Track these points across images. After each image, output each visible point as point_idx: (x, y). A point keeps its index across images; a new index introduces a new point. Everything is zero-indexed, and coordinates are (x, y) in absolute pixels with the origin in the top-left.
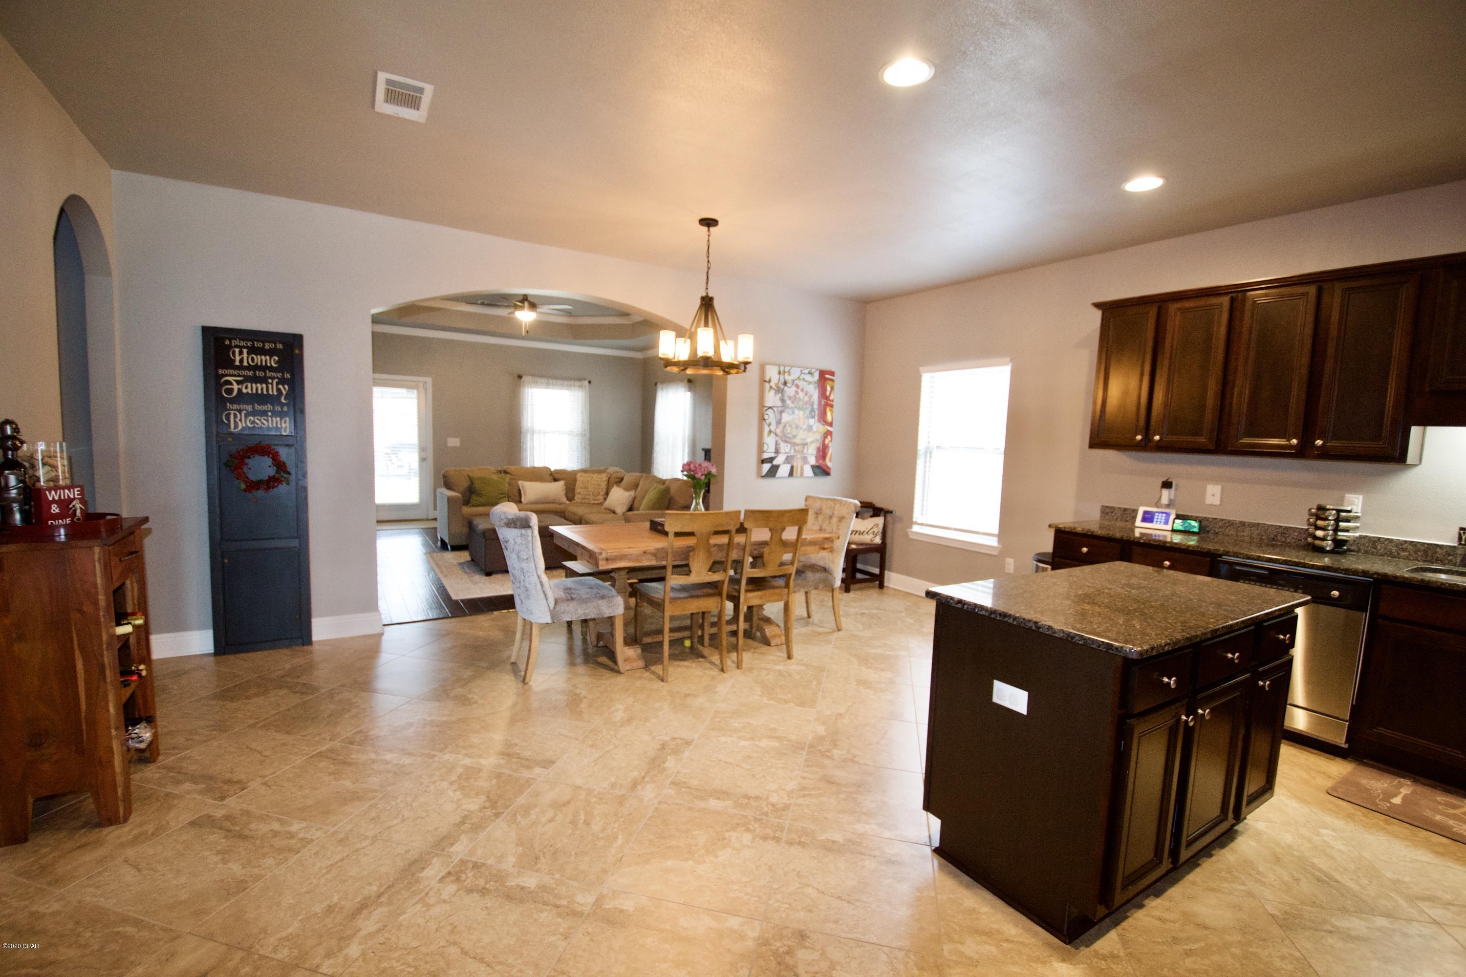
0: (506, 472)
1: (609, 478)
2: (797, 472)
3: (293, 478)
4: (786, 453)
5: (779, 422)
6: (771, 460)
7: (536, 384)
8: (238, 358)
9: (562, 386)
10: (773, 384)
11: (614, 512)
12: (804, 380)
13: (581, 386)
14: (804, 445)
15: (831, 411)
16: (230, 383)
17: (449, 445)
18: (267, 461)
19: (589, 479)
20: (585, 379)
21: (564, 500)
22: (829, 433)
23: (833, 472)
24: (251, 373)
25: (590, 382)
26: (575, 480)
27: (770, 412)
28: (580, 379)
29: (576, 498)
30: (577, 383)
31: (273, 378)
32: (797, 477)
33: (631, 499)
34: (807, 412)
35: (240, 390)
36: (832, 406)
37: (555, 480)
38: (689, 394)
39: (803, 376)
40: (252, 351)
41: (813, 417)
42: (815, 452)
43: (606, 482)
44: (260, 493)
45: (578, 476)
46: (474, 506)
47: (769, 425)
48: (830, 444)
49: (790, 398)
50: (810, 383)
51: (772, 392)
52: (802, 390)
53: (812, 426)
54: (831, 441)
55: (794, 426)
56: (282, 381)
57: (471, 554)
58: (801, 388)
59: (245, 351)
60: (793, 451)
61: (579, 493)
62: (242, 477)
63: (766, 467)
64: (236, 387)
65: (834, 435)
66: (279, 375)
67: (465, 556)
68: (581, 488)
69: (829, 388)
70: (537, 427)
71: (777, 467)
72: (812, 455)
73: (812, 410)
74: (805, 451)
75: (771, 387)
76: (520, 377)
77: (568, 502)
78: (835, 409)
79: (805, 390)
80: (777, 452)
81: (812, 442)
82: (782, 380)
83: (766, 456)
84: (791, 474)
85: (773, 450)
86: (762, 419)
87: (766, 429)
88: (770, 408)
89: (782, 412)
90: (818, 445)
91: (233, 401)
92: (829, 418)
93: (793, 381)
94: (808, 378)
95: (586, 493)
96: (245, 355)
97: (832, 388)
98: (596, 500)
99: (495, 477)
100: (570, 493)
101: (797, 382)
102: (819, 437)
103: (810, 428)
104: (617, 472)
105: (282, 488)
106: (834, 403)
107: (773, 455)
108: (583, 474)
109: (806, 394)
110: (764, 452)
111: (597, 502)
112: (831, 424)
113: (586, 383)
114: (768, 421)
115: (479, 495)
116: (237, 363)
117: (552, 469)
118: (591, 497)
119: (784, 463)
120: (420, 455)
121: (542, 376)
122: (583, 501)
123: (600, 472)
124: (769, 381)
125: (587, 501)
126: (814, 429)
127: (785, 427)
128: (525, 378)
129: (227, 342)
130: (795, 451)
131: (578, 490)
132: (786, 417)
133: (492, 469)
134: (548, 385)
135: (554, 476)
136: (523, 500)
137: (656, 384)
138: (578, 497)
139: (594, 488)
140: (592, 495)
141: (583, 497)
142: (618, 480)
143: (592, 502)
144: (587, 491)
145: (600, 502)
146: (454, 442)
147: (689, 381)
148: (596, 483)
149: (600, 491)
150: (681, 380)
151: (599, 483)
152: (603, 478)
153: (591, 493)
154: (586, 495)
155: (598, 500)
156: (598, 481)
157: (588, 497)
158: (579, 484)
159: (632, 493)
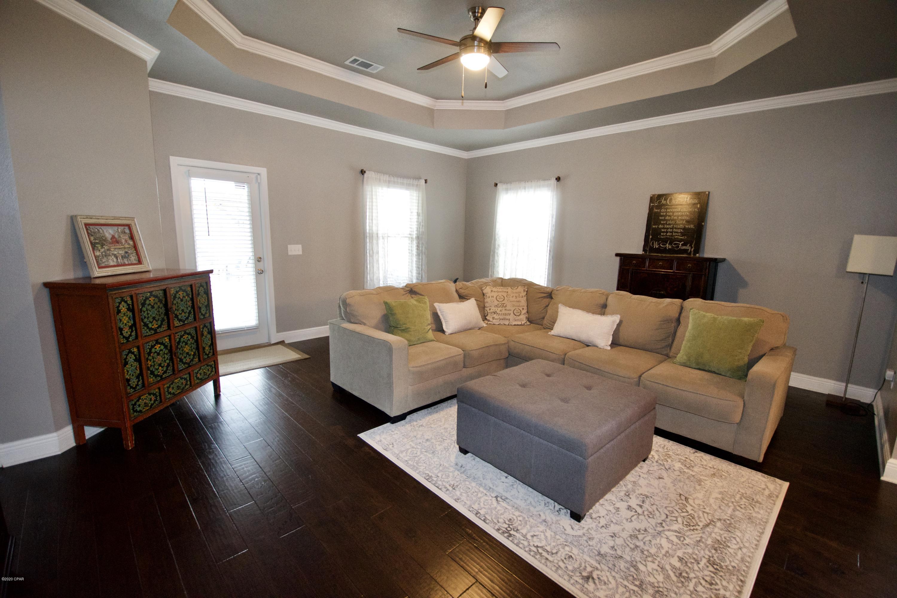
1: (527, 292)
7: (379, 182)
11: (586, 344)
13: (417, 186)
17: (290, 253)
19: (504, 294)
20: (419, 178)
21: (481, 322)
25: (426, 181)
26: (484, 296)
28: (417, 178)
29: (488, 318)
30: (415, 182)
37: (462, 297)
43: (525, 298)
45: (487, 291)
61: (493, 313)
76: (363, 172)
77: (485, 324)
95: (504, 312)
98: (518, 320)
99: (414, 301)
100: (482, 313)
104: (532, 284)
111: (520, 323)
113: (423, 182)
118: (512, 317)
120: (256, 267)
121: (384, 173)
122: (502, 322)
125: (507, 323)
128: (367, 174)
134: (389, 184)
135: (459, 293)
136: (444, 329)
137: (496, 185)
138: (493, 318)
139: (514, 306)
140: (512, 314)
141: (502, 317)
142: (545, 295)
143: (514, 323)
144: (506, 310)
145: (523, 323)
146: (295, 250)
147: (558, 179)
148: (514, 299)
149: (521, 309)
150: (545, 179)
151: (518, 299)
152: (520, 292)
153: (512, 312)
154: (506, 314)
155: (521, 320)
156: (516, 297)
157: (508, 317)
158: (492, 303)
159: (616, 319)
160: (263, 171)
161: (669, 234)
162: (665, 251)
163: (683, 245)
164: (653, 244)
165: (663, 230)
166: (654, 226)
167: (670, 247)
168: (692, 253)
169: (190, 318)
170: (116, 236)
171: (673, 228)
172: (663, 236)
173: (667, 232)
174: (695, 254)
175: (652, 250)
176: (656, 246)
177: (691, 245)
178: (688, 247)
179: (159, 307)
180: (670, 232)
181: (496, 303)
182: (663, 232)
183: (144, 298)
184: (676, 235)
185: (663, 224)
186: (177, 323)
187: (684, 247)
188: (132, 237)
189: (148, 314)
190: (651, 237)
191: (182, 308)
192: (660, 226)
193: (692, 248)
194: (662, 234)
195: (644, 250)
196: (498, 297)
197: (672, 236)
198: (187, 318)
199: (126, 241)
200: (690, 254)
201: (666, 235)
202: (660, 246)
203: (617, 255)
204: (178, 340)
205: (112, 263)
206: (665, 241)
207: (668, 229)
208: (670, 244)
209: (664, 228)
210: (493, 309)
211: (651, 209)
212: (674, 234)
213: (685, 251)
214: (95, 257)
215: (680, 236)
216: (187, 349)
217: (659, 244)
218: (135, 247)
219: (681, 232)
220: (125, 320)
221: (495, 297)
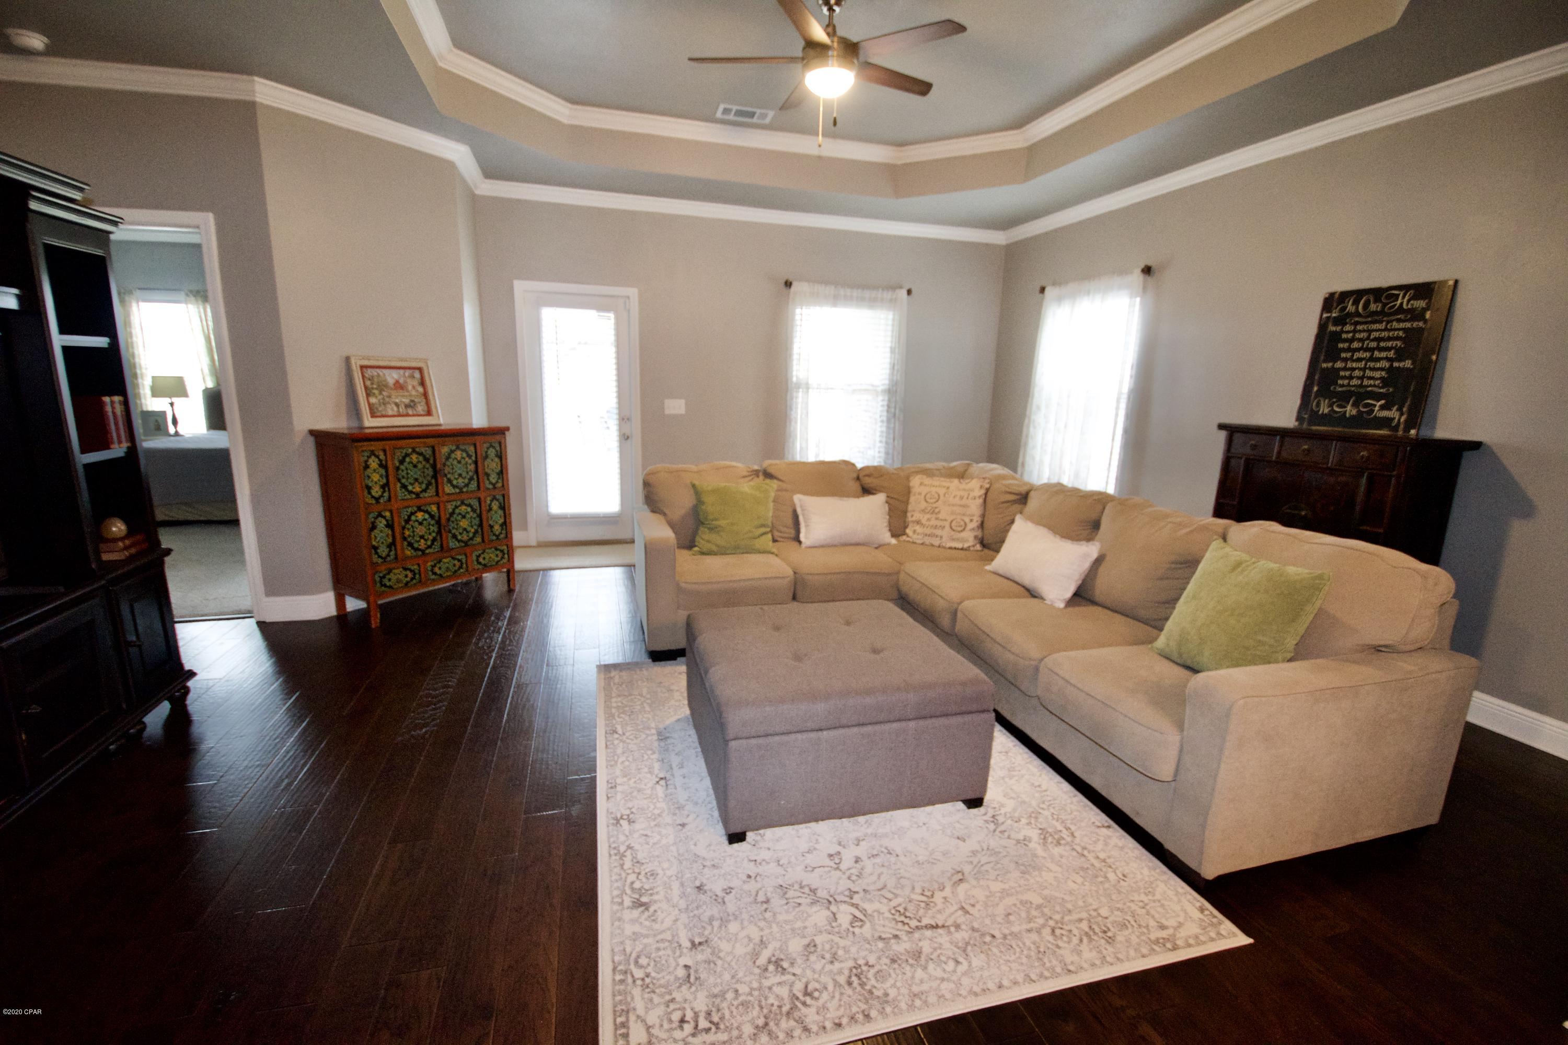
0: (768, 475)
1: (988, 490)
7: (816, 299)
9: (861, 302)
11: (1032, 594)
13: (893, 301)
17: (667, 412)
19: (942, 491)
20: (901, 287)
21: (887, 537)
25: (909, 292)
26: (908, 491)
28: (894, 287)
29: (908, 531)
30: (888, 295)
33: (1087, 565)
37: (867, 491)
38: (1138, 298)
43: (981, 500)
45: (915, 481)
46: (699, 553)
61: (918, 522)
68: (923, 511)
70: (814, 378)
76: (788, 284)
77: (893, 541)
95: (933, 522)
98: (958, 540)
99: (747, 487)
100: (899, 523)
104: (1004, 477)
108: (927, 481)
111: (960, 545)
113: (903, 294)
115: (713, 528)
117: (859, 465)
118: (946, 533)
120: (620, 430)
121: (826, 282)
122: (928, 540)
123: (962, 475)
125: (936, 542)
128: (795, 284)
131: (913, 513)
133: (741, 467)
134: (835, 300)
135: (863, 481)
136: (802, 537)
137: (1042, 290)
138: (914, 532)
139: (953, 513)
140: (947, 528)
141: (928, 531)
142: (1013, 497)
143: (949, 545)
144: (937, 519)
145: (966, 545)
146: (676, 407)
147: (1147, 270)
148: (957, 501)
149: (967, 520)
150: (1123, 272)
151: (964, 502)
152: (972, 490)
153: (947, 524)
154: (936, 527)
155: (963, 540)
156: (962, 498)
157: (938, 532)
158: (916, 505)
159: (1091, 550)
160: (633, 292)
161: (1355, 382)
162: (1342, 420)
163: (1382, 408)
164: (1318, 405)
165: (1342, 373)
166: (1324, 365)
167: (1354, 412)
168: (1402, 426)
169: (470, 486)
170: (401, 381)
171: (1364, 369)
172: (1343, 386)
173: (1351, 378)
174: (1407, 429)
175: (1316, 418)
176: (1324, 409)
177: (1400, 409)
178: (1393, 413)
179: (424, 467)
180: (1358, 378)
181: (923, 505)
182: (1344, 378)
183: (403, 455)
184: (1371, 386)
185: (1345, 360)
186: (448, 489)
187: (1385, 414)
188: (422, 383)
189: (408, 474)
190: (1316, 389)
191: (459, 472)
192: (1339, 365)
193: (1402, 414)
194: (1340, 382)
195: (1299, 418)
196: (928, 496)
197: (1361, 386)
198: (467, 485)
199: (414, 387)
200: (1396, 428)
201: (1349, 385)
202: (1333, 410)
203: (1221, 427)
204: (451, 510)
205: (390, 413)
206: (1344, 398)
207: (1353, 369)
208: (1355, 405)
209: (1345, 369)
210: (917, 516)
211: (1322, 326)
212: (1366, 382)
213: (1387, 422)
214: (369, 404)
215: (1378, 387)
216: (464, 523)
217: (1331, 405)
218: (425, 395)
219: (1381, 378)
220: (376, 477)
221: (923, 495)
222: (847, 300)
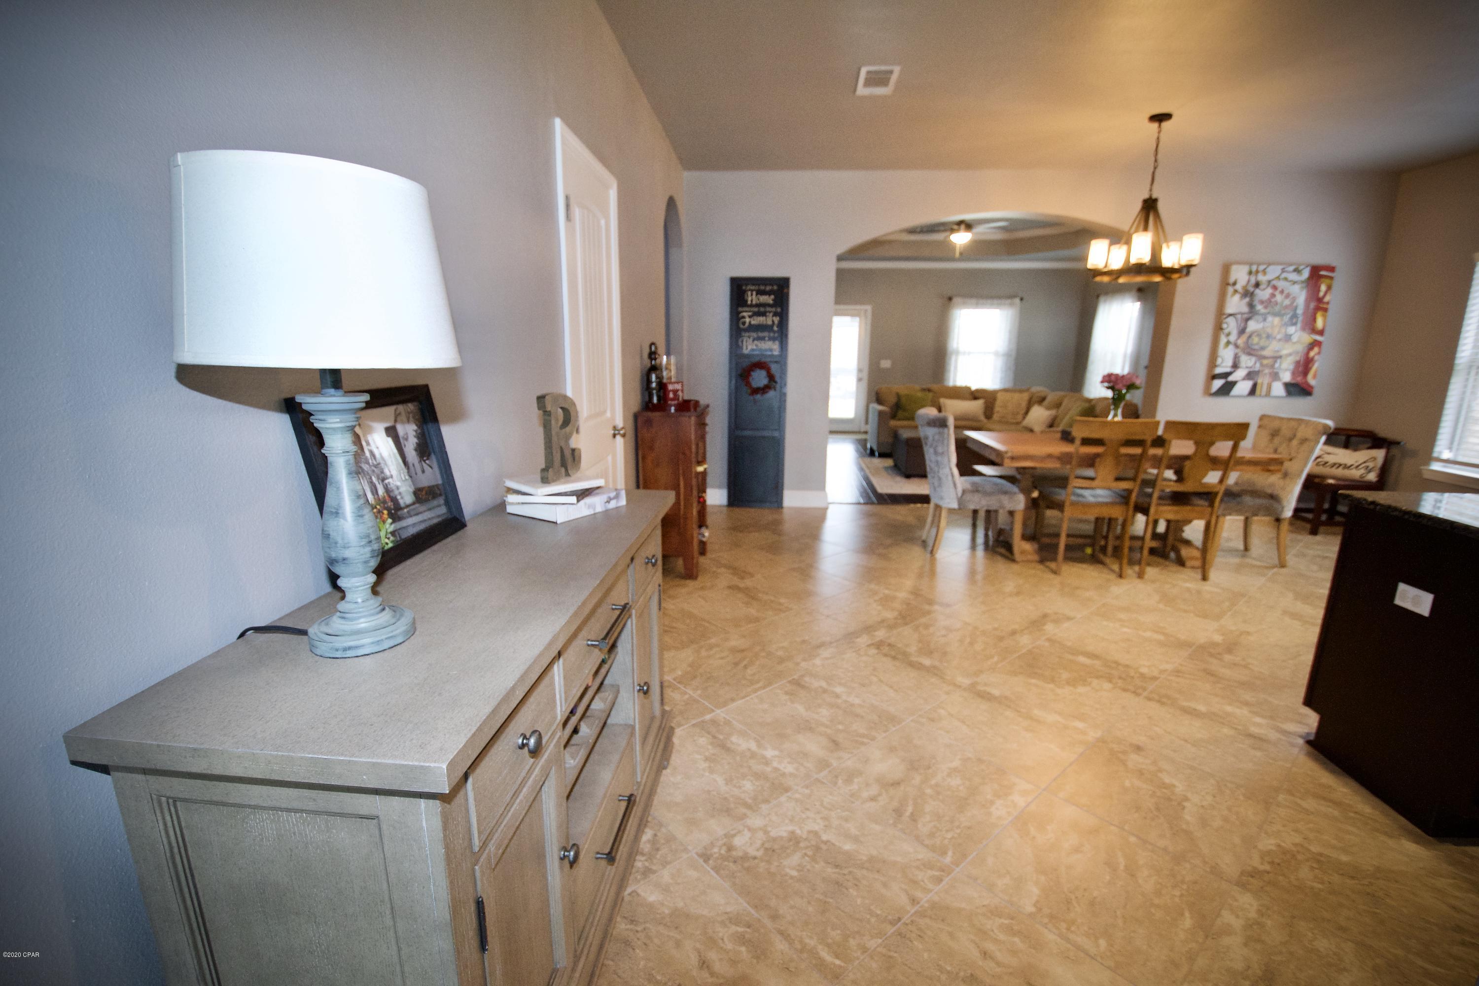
0: (929, 390)
2: (1262, 390)
3: (778, 386)
4: (1247, 367)
5: (1242, 331)
6: (1226, 375)
7: (965, 305)
8: (750, 299)
9: (992, 306)
10: (1239, 287)
12: (1286, 279)
13: (1011, 305)
14: (1277, 358)
15: (1324, 317)
16: (744, 317)
17: (882, 366)
18: (763, 373)
20: (1017, 297)
21: (982, 418)
22: (1315, 344)
23: (1316, 392)
24: (756, 309)
25: (1022, 299)
26: (995, 399)
27: (1231, 320)
28: (1011, 297)
29: (994, 416)
30: (1009, 301)
31: (770, 312)
32: (1260, 396)
33: (1051, 417)
34: (1286, 318)
35: (750, 322)
36: (1325, 310)
37: (975, 399)
38: (1138, 305)
39: (1284, 275)
40: (760, 293)
41: (1295, 324)
42: (1292, 367)
44: (758, 397)
45: (1000, 394)
46: (899, 420)
47: (1228, 334)
48: (1316, 358)
49: (1262, 302)
50: (1294, 283)
51: (1237, 297)
52: (1282, 292)
53: (1291, 335)
54: (1319, 353)
55: (1264, 336)
56: (775, 314)
57: (895, 461)
58: (1280, 289)
59: (754, 293)
60: (1258, 365)
62: (748, 384)
63: (1218, 384)
64: (747, 320)
65: (1324, 346)
66: (774, 309)
67: (889, 462)
68: (1001, 407)
69: (1323, 288)
70: (962, 348)
71: (1233, 384)
72: (1286, 370)
73: (1295, 316)
74: (1277, 365)
75: (1236, 291)
76: (950, 299)
77: (985, 420)
78: (1330, 313)
79: (1286, 292)
80: (1235, 366)
81: (1290, 355)
82: (1253, 280)
83: (1218, 371)
84: (1253, 392)
85: (1230, 363)
86: (1218, 328)
87: (1223, 340)
88: (1231, 315)
89: (1247, 320)
90: (1298, 358)
91: (747, 330)
92: (1320, 323)
93: (1269, 282)
94: (1294, 277)
95: (1005, 411)
96: (754, 296)
97: (1329, 288)
99: (919, 394)
100: (989, 411)
101: (1274, 283)
102: (1300, 348)
103: (1288, 338)
104: (1041, 391)
105: (771, 394)
106: (1330, 307)
107: (1228, 370)
108: (1005, 394)
109: (1288, 296)
110: (1216, 366)
112: (1321, 333)
113: (1017, 301)
114: (1226, 331)
115: (905, 410)
116: (749, 302)
117: (973, 389)
118: (1009, 417)
119: (1244, 379)
120: (858, 376)
121: (973, 297)
123: (1021, 391)
124: (1235, 284)
126: (1295, 338)
127: (1250, 337)
128: (955, 300)
129: (744, 288)
130: (1262, 365)
131: (997, 408)
132: (1252, 326)
133: (918, 387)
134: (977, 306)
135: (975, 395)
137: (1098, 296)
138: (996, 416)
139: (1014, 407)
140: (1011, 414)
141: (1002, 415)
142: (1040, 399)
143: (1011, 421)
145: (1018, 421)
146: (886, 364)
148: (1017, 402)
149: (1020, 410)
151: (1020, 402)
152: (1024, 397)
153: (1011, 412)
154: (1006, 413)
155: (1017, 419)
157: (1007, 416)
158: (998, 403)
159: (1053, 412)
160: (869, 308)
196: (1004, 400)
221: (1001, 400)
222: (983, 306)
